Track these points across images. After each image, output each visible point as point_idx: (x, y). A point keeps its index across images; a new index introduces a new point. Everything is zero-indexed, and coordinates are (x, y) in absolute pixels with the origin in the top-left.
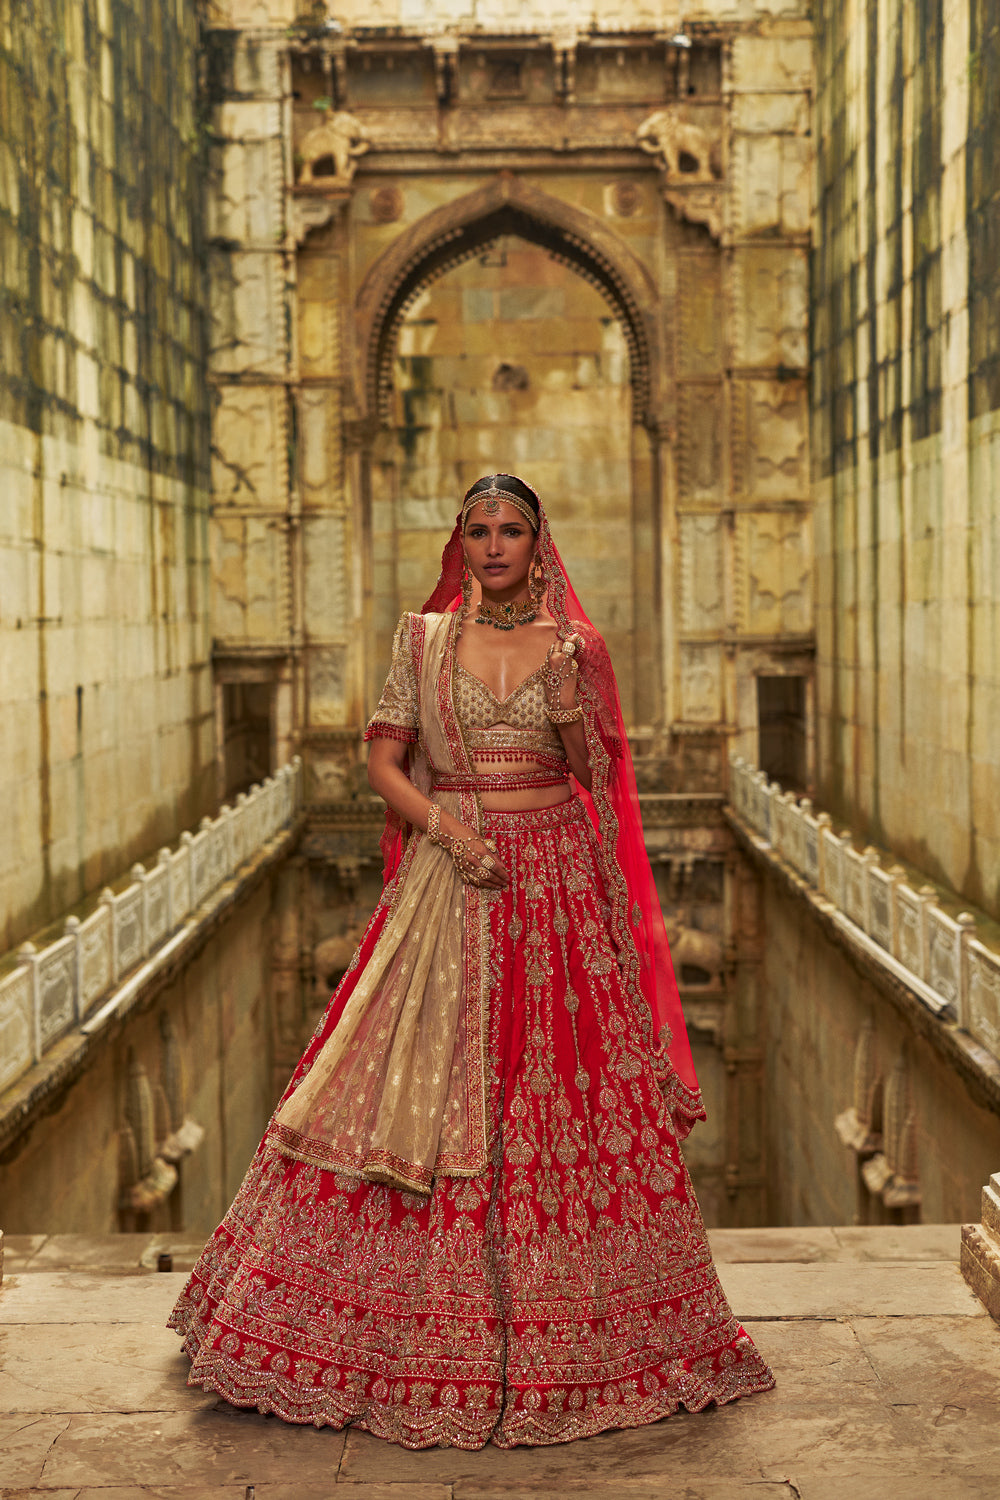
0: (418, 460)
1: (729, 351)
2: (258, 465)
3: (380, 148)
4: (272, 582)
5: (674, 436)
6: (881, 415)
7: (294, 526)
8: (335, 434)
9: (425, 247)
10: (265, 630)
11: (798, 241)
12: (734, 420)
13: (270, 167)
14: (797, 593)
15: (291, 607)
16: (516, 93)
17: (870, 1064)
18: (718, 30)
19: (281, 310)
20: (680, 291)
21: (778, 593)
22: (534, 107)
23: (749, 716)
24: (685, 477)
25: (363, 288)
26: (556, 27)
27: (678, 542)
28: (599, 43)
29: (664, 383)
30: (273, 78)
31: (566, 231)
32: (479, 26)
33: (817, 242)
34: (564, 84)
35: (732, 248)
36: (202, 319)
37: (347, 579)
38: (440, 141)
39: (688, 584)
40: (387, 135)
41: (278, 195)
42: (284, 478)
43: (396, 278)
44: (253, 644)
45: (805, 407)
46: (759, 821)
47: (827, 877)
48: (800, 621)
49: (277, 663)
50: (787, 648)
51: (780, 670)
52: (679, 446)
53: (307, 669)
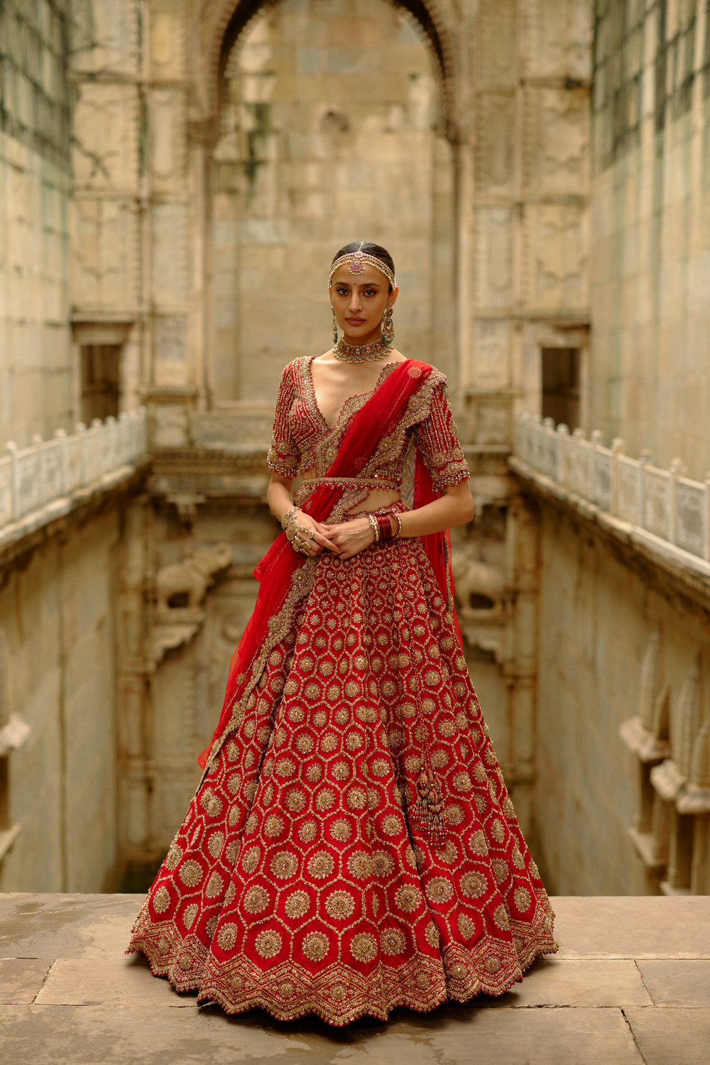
0: (258, 188)
1: (523, 63)
2: (112, 154)
4: (123, 257)
5: (473, 139)
7: (143, 207)
8: (181, 131)
10: (116, 300)
12: (525, 124)
14: (574, 276)
15: (140, 278)
19: (133, 17)
20: (481, 12)
21: (560, 275)
23: (534, 381)
24: (482, 175)
27: (474, 231)
29: (464, 92)
36: (64, 21)
37: (189, 257)
39: (482, 267)
42: (133, 165)
44: (106, 309)
45: (586, 112)
46: (545, 462)
47: (621, 498)
48: (578, 301)
49: (127, 326)
50: (568, 323)
51: (560, 341)
52: (477, 149)
53: (153, 333)
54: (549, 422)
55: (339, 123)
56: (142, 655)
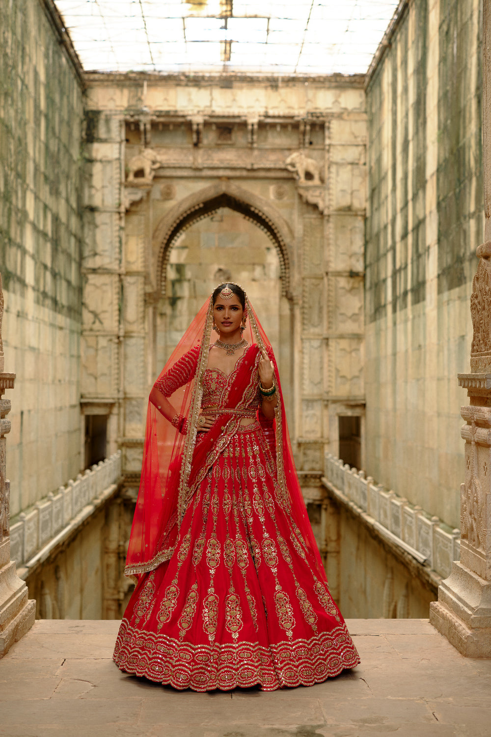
0: (177, 313)
1: (327, 263)
2: (104, 312)
3: (165, 165)
4: (110, 367)
5: (301, 302)
6: (398, 294)
7: (121, 340)
8: (141, 298)
9: (186, 212)
10: (105, 391)
11: (359, 213)
12: (329, 295)
13: (114, 174)
14: (358, 377)
15: (118, 379)
16: (229, 142)
17: (391, 596)
18: (323, 116)
19: (117, 239)
20: (304, 235)
21: (349, 377)
22: (239, 148)
23: (334, 435)
24: (306, 322)
25: (156, 231)
26: (249, 113)
27: (302, 352)
28: (269, 120)
29: (296, 277)
30: (117, 132)
31: (251, 206)
32: (213, 111)
33: (368, 214)
34: (252, 139)
35: (329, 216)
36: (80, 242)
37: (145, 366)
38: (194, 163)
39: (306, 372)
40: (169, 160)
41: (117, 186)
42: (117, 318)
43: (172, 226)
44: (100, 396)
45: (362, 290)
46: (339, 483)
47: (371, 506)
48: (359, 391)
49: (111, 405)
50: (353, 403)
51: (349, 413)
52: (303, 308)
53: (125, 409)
54: (341, 461)
55: (225, 276)
56: (117, 589)
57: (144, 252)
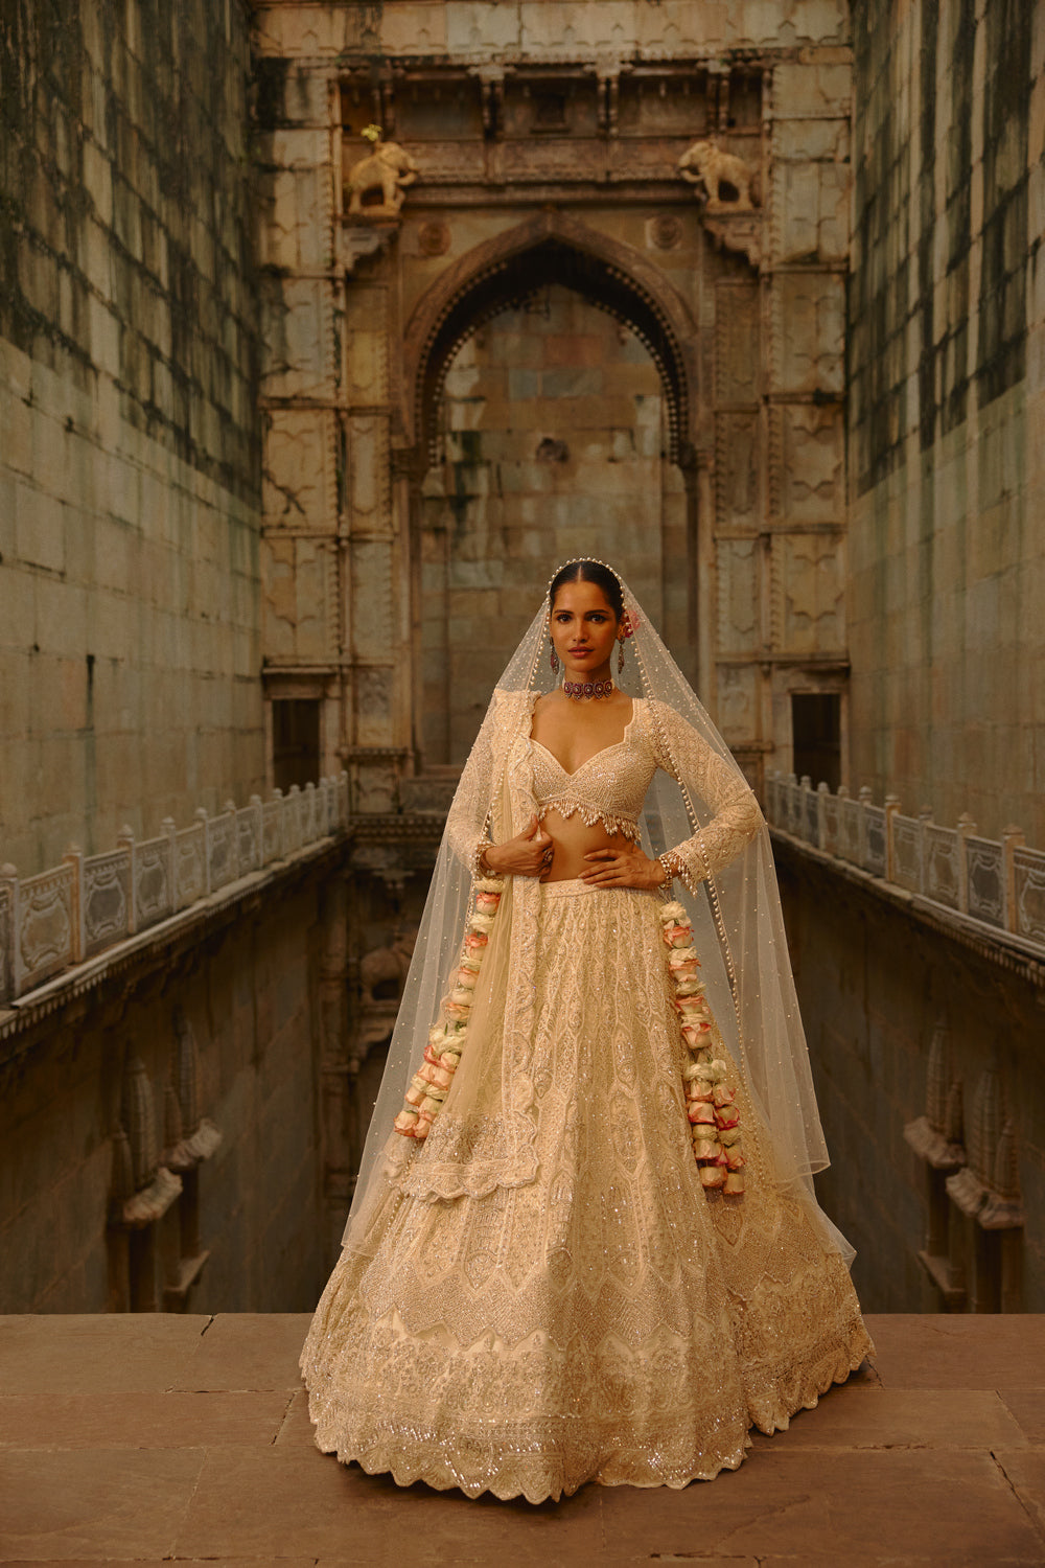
0: (468, 527)
1: (767, 377)
2: (307, 488)
3: (427, 180)
4: (322, 602)
5: (711, 464)
6: (937, 400)
7: (346, 545)
8: (383, 461)
9: (472, 281)
10: (314, 650)
11: (836, 267)
12: (771, 444)
13: (322, 197)
14: (831, 614)
15: (340, 626)
16: (560, 126)
17: (946, 1068)
18: (759, 59)
19: (331, 336)
20: (718, 322)
21: (813, 613)
22: (578, 139)
23: (786, 735)
24: (722, 504)
25: (411, 320)
26: (599, 55)
27: (714, 566)
28: (642, 72)
29: (701, 412)
30: (325, 108)
31: (607, 265)
32: (524, 55)
33: (853, 268)
34: (608, 116)
35: (771, 275)
36: (253, 343)
37: (394, 602)
38: (486, 174)
39: (724, 606)
40: (436, 168)
41: (328, 223)
42: (334, 500)
43: (444, 310)
44: (302, 661)
45: (841, 431)
46: (804, 826)
48: (835, 641)
49: (324, 680)
50: (823, 667)
51: (814, 688)
52: (717, 474)
53: (355, 688)
54: (806, 780)
55: (557, 453)
56: (346, 1052)
57: (387, 365)
